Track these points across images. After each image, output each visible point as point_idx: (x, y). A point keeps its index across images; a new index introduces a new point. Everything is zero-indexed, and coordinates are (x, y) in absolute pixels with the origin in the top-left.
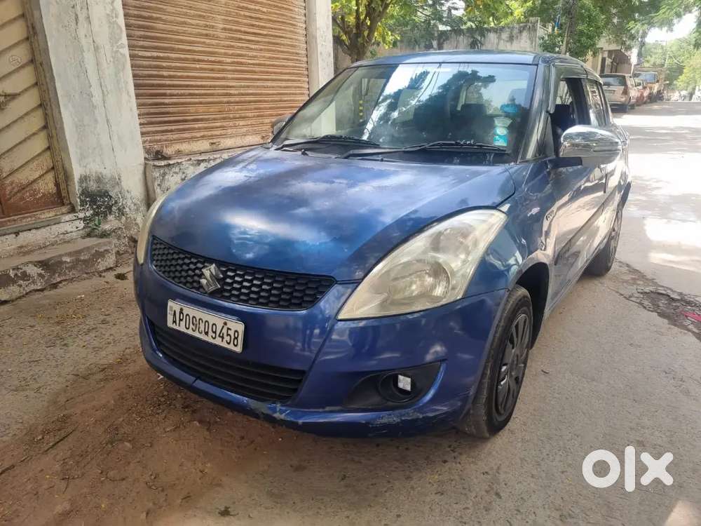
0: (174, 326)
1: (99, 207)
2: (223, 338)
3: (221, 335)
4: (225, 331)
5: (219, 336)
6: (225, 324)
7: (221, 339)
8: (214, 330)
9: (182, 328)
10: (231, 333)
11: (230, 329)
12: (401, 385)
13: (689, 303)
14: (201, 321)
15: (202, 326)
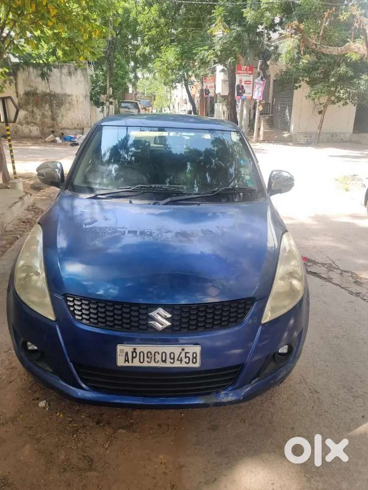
0: (127, 364)
2: (181, 361)
3: (180, 359)
4: (183, 355)
5: (178, 360)
6: (183, 350)
7: (180, 362)
8: (172, 357)
9: (136, 363)
10: (190, 355)
11: (189, 353)
14: (156, 354)
15: (158, 357)
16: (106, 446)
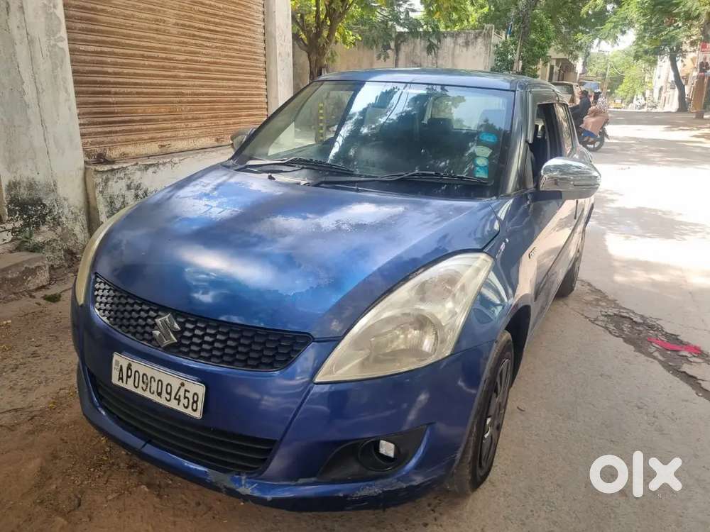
0: (120, 384)
1: (30, 217)
2: (179, 400)
3: (177, 397)
4: (181, 393)
5: (175, 398)
6: (182, 385)
7: (177, 402)
8: (169, 391)
9: (129, 386)
10: (190, 395)
11: (189, 392)
12: (382, 451)
13: (651, 327)
14: (152, 380)
15: (154, 385)
16: (110, 497)
